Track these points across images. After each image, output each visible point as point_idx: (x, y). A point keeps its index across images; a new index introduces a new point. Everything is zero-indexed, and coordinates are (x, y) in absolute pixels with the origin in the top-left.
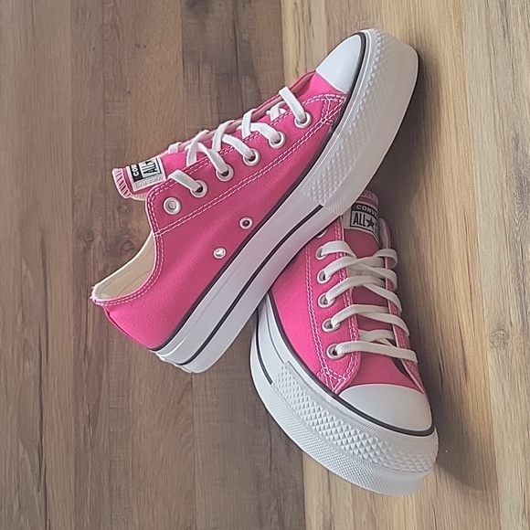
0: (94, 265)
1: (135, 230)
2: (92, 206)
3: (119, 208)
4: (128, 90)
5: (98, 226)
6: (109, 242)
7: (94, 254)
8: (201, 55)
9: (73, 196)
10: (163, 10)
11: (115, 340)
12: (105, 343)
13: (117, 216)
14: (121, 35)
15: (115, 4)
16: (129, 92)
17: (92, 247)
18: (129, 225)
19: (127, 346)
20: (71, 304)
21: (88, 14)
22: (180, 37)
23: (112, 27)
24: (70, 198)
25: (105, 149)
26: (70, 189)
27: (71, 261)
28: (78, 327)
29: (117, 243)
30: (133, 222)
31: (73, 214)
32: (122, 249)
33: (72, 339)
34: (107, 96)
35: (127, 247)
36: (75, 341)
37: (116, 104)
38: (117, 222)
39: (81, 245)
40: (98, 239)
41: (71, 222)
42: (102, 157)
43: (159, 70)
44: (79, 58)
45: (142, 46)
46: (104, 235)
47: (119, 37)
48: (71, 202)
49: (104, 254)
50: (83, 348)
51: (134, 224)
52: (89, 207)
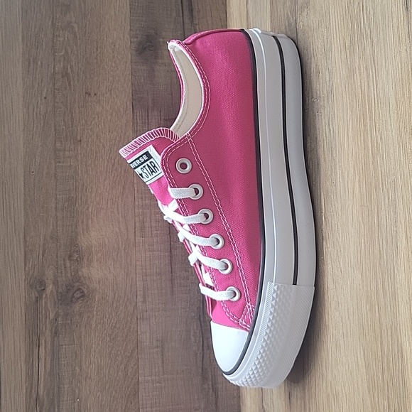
0: (46, 314)
1: (85, 278)
2: (43, 256)
3: (70, 256)
4: (79, 139)
5: (49, 274)
6: (60, 290)
7: (46, 303)
8: (150, 101)
9: (26, 246)
10: (114, 57)
11: (66, 386)
12: (56, 389)
13: (68, 264)
14: (72, 83)
15: (66, 52)
16: (80, 141)
17: (44, 296)
18: (80, 273)
19: (77, 391)
20: (23, 353)
21: (39, 63)
22: (130, 83)
23: (63, 77)
24: (23, 249)
25: (56, 199)
26: (22, 241)
27: (23, 311)
28: (30, 375)
29: (68, 291)
30: (84, 270)
31: (25, 265)
32: (73, 296)
33: (25, 388)
34: (58, 144)
35: (78, 295)
36: (26, 389)
37: (67, 153)
38: (68, 270)
39: (34, 294)
40: (50, 288)
41: (23, 272)
42: (54, 206)
43: (109, 117)
44: (31, 108)
45: (93, 94)
46: (56, 283)
47: (70, 84)
48: (23, 253)
49: (55, 303)
50: (35, 396)
51: (84, 272)
52: (41, 256)
